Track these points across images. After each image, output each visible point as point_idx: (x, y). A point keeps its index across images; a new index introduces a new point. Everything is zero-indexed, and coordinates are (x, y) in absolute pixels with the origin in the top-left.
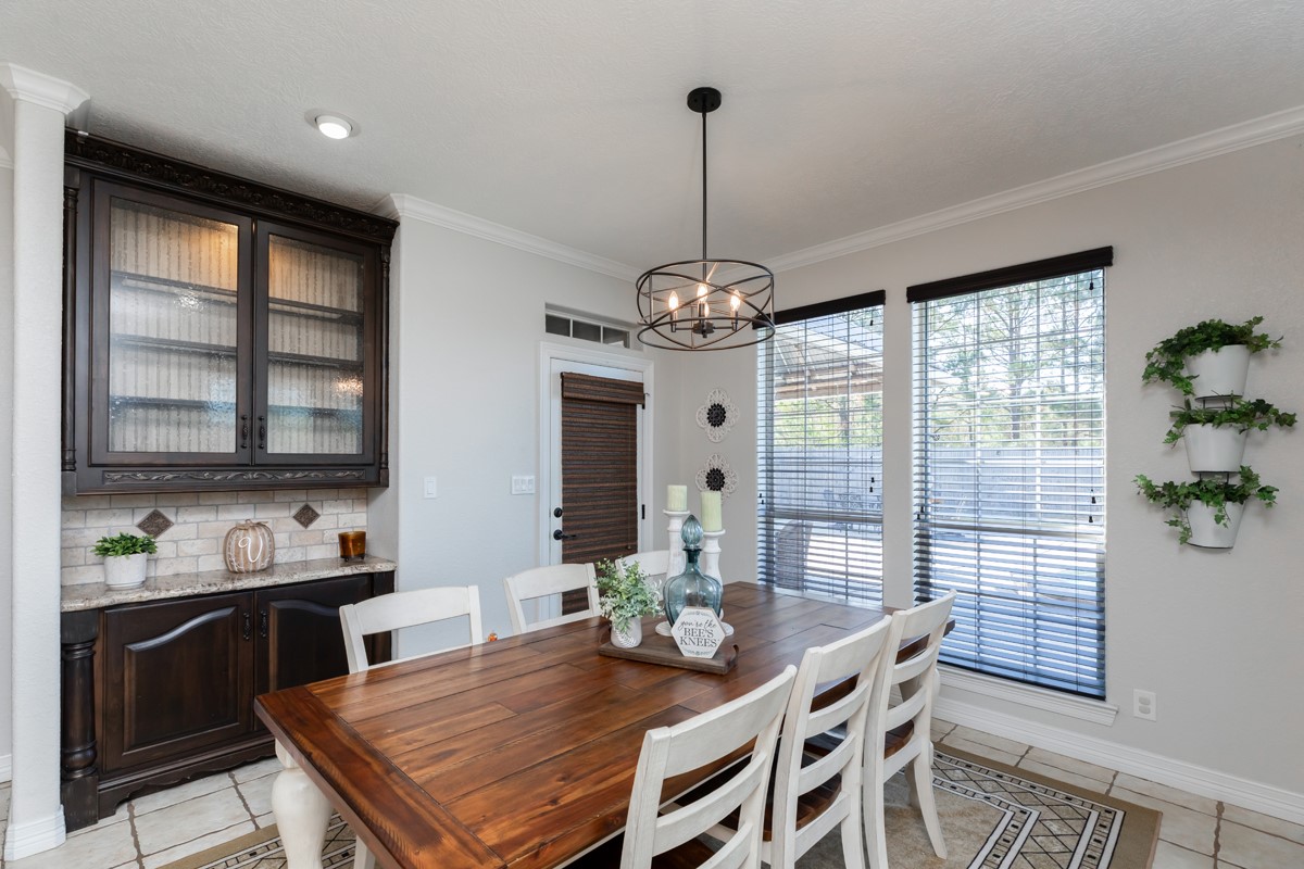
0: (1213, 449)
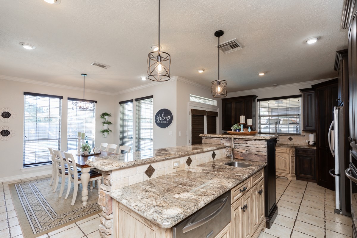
0: (106, 126)
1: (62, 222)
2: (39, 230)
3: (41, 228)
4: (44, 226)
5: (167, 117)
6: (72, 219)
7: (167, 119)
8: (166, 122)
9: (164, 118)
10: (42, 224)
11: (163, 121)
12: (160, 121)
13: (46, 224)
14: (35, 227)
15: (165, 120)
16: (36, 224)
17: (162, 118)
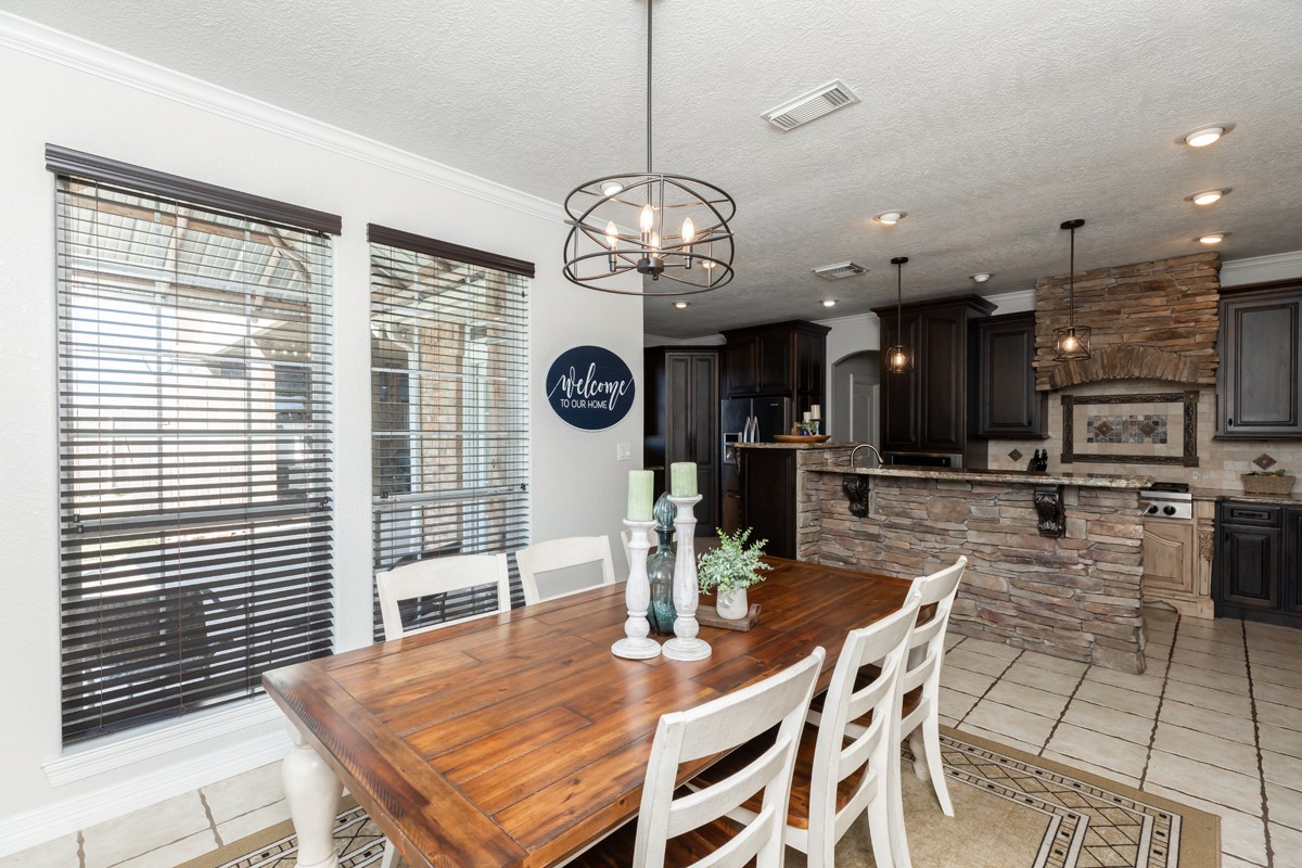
1: (1067, 784)
2: (1158, 818)
3: (1149, 820)
4: (1134, 816)
5: (609, 387)
6: (1032, 768)
7: (610, 394)
8: (607, 404)
9: (595, 388)
10: (1132, 831)
11: (591, 398)
12: (575, 396)
13: (1122, 817)
14: (1165, 839)
15: (603, 396)
16: (1155, 852)
17: (588, 386)
